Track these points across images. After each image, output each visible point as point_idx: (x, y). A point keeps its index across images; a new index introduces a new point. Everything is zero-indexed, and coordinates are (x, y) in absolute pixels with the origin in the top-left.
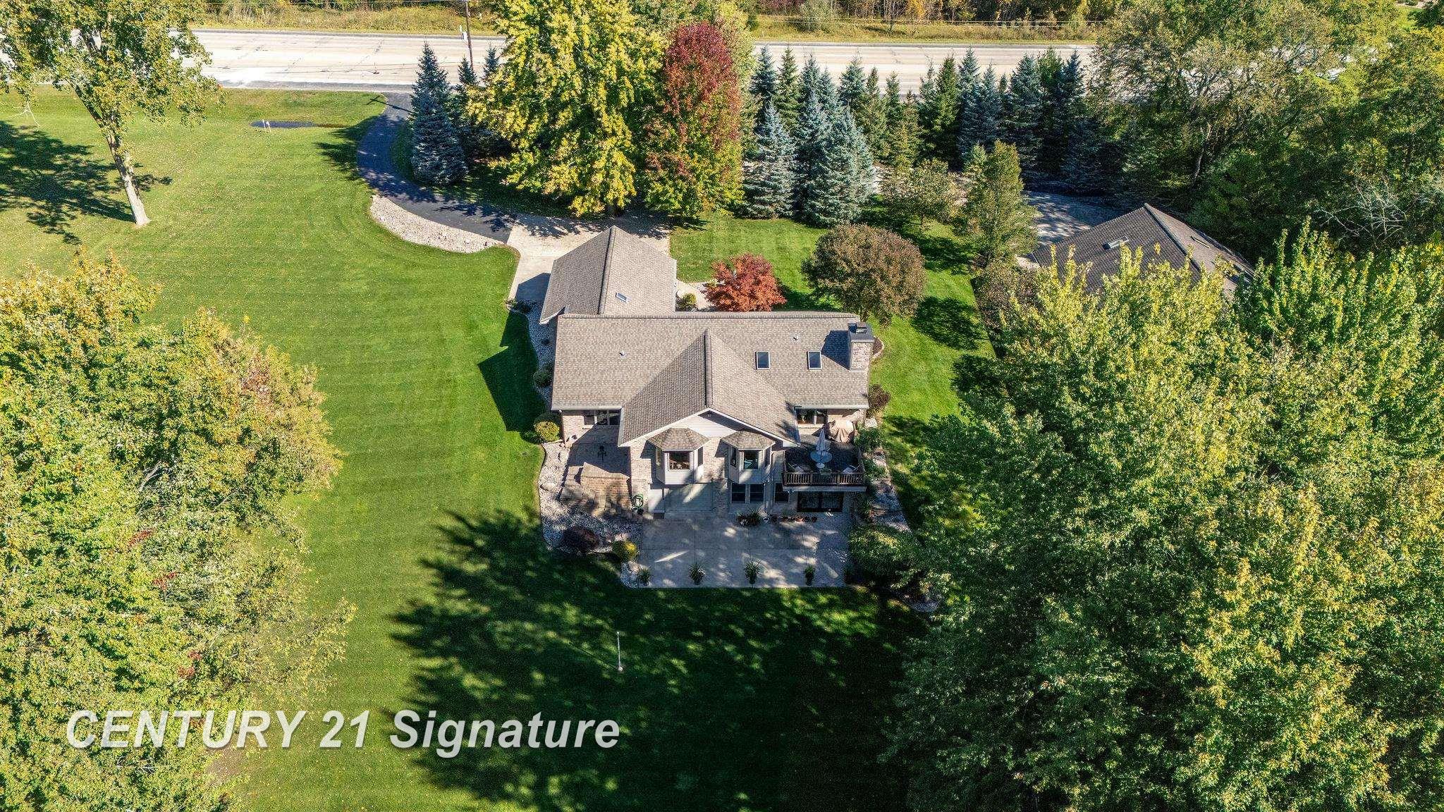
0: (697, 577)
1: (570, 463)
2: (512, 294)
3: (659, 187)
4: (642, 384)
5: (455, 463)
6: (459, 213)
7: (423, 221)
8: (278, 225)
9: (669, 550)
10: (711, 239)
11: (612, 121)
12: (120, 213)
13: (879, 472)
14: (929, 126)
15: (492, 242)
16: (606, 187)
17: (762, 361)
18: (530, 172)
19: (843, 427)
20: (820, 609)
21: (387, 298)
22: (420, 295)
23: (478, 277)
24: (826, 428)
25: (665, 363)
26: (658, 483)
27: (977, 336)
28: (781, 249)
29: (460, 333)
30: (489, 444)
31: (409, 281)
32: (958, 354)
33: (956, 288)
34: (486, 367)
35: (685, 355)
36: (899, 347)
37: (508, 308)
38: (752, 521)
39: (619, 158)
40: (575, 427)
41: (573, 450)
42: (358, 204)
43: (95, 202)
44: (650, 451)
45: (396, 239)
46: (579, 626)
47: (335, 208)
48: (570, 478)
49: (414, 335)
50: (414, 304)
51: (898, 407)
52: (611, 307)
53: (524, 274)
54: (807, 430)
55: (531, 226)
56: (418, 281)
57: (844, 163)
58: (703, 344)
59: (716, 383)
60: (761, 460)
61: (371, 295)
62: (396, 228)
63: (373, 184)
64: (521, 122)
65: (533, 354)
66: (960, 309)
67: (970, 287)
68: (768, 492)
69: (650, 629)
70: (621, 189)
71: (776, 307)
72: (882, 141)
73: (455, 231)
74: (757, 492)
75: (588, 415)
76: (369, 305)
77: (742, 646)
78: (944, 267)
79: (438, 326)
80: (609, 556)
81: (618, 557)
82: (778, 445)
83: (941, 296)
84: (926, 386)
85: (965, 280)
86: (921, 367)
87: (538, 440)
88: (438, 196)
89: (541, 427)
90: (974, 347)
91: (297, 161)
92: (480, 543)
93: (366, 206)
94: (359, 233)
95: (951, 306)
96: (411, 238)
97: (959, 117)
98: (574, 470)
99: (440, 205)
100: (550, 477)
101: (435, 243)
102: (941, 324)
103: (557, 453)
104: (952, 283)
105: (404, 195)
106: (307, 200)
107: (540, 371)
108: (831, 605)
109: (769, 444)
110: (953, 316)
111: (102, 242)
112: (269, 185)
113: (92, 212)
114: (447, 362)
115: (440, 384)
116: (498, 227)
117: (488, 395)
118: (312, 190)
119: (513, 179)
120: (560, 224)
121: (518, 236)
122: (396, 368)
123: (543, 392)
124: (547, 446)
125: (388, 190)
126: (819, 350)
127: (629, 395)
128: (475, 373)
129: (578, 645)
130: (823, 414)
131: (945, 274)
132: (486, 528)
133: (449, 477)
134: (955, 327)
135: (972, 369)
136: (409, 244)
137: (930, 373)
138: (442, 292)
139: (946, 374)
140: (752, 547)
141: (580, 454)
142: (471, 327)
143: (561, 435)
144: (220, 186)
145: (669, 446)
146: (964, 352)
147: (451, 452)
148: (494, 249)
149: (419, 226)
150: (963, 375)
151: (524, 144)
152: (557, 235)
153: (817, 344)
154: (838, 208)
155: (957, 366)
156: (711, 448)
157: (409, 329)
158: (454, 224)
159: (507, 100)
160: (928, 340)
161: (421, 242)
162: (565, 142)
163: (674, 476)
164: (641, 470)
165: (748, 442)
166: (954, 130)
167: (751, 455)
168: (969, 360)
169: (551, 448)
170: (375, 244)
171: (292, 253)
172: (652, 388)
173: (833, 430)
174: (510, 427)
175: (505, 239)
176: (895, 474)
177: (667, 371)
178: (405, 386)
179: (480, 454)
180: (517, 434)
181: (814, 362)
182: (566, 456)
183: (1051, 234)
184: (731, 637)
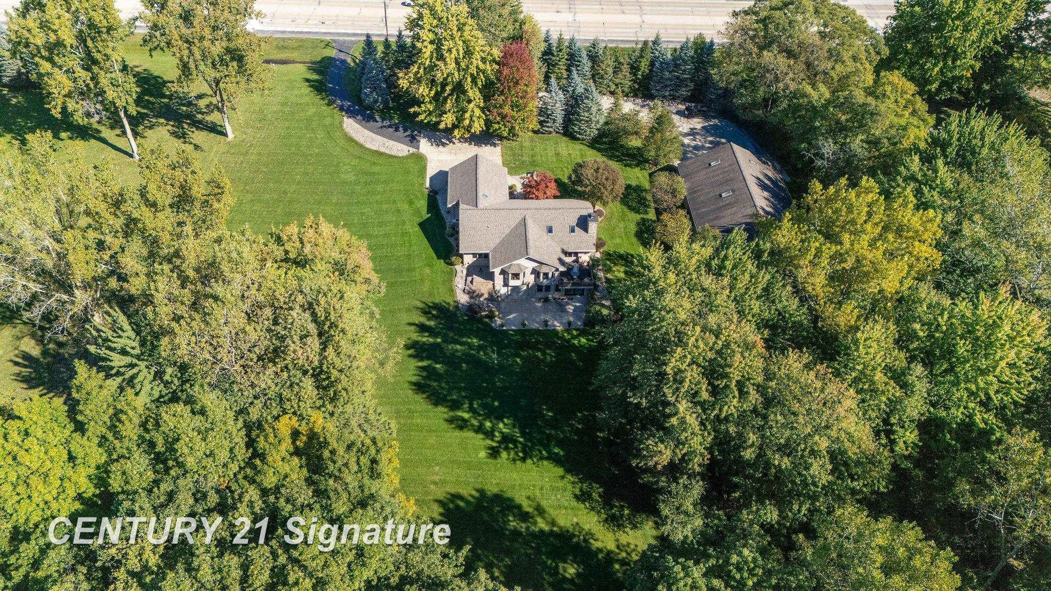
0: (524, 325)
1: (467, 275)
2: (428, 185)
3: (496, 126)
4: (498, 241)
5: (417, 275)
6: (391, 130)
7: (374, 136)
8: (300, 138)
9: (511, 313)
10: (522, 147)
11: (474, 93)
12: (216, 130)
13: (600, 279)
14: (635, 75)
15: (412, 150)
16: (470, 126)
17: (550, 230)
18: (430, 113)
19: (585, 259)
20: (574, 337)
21: (366, 183)
22: (382, 183)
23: (408, 172)
24: (578, 258)
25: (507, 231)
26: (506, 284)
27: (648, 206)
28: (557, 154)
29: (406, 206)
30: (431, 266)
31: (374, 173)
32: (638, 217)
33: (642, 179)
34: (422, 225)
35: (516, 228)
36: (612, 213)
37: (426, 192)
38: (546, 300)
39: (478, 112)
40: (469, 260)
41: (468, 269)
42: (337, 122)
43: (200, 122)
44: (503, 272)
45: (361, 146)
46: (479, 346)
47: (325, 125)
48: (468, 282)
49: (385, 207)
50: (380, 188)
51: (609, 247)
52: (482, 203)
53: (431, 171)
54: (569, 260)
55: (429, 140)
56: (379, 174)
57: (589, 110)
58: (524, 222)
59: (531, 243)
60: (550, 275)
61: (357, 183)
62: (361, 140)
63: (341, 109)
64: (427, 90)
65: (443, 218)
66: (642, 191)
67: (648, 178)
68: (552, 288)
69: (506, 347)
70: (478, 127)
71: (555, 197)
72: (610, 83)
73: (391, 143)
74: (548, 288)
75: (474, 255)
76: (358, 188)
77: (544, 354)
78: (637, 165)
79: (394, 202)
80: (487, 316)
81: (491, 316)
82: (557, 270)
83: (634, 183)
84: (623, 235)
85: (646, 174)
86: (622, 225)
87: (452, 264)
88: (378, 118)
89: (453, 259)
90: (647, 213)
91: (296, 92)
92: (434, 312)
93: (341, 123)
94: (342, 142)
95: (638, 189)
96: (368, 145)
97: (651, 71)
98: (470, 279)
99: (380, 124)
100: (459, 283)
101: (382, 150)
102: (632, 200)
103: (461, 270)
104: (640, 175)
105: (359, 117)
106: (309, 120)
107: (448, 230)
108: (579, 335)
109: (554, 269)
110: (639, 196)
111: (215, 150)
112: (287, 109)
113: (202, 129)
114: (404, 223)
115: (403, 235)
116: (413, 140)
117: (426, 241)
118: (310, 113)
119: (422, 117)
120: (444, 137)
121: (425, 146)
122: (380, 224)
123: (451, 240)
124: (456, 267)
125: (351, 113)
126: (575, 224)
127: (492, 246)
128: (417, 229)
129: (478, 353)
130: (576, 254)
131: (637, 170)
132: (436, 306)
133: (416, 281)
134: (639, 202)
135: (644, 224)
136: (368, 149)
137: (625, 228)
138: (393, 181)
139: (633, 228)
140: (546, 311)
141: (471, 271)
142: (411, 203)
143: (462, 262)
144: (261, 111)
145: (511, 271)
146: (642, 216)
147: (414, 270)
148: (413, 154)
149: (373, 140)
150: (640, 229)
151: (427, 99)
152: (444, 145)
153: (574, 222)
154: (586, 131)
155: (638, 224)
156: (528, 271)
157: (381, 203)
158: (391, 138)
159: (419, 81)
160: (626, 210)
161: (374, 148)
162: (449, 101)
163: (513, 283)
164: (499, 279)
165: (544, 269)
166: (648, 78)
167: (546, 275)
168: (643, 219)
169: (458, 267)
170: (351, 150)
171: (311, 155)
172: (502, 243)
173: (580, 260)
174: (439, 257)
175: (418, 148)
176: (606, 278)
177: (509, 235)
178: (386, 235)
179: (427, 271)
180: (442, 261)
181: (573, 231)
182: (465, 272)
183: (693, 143)
184: (539, 350)
